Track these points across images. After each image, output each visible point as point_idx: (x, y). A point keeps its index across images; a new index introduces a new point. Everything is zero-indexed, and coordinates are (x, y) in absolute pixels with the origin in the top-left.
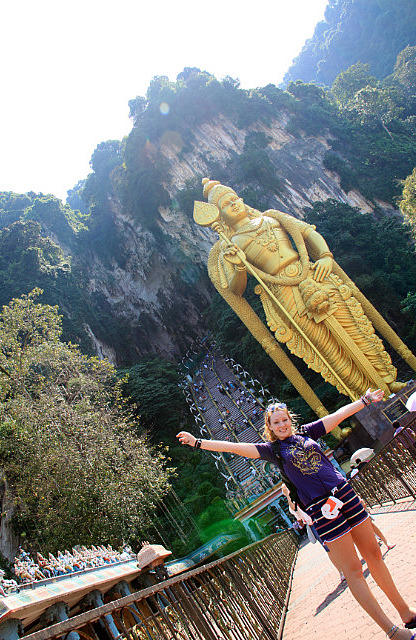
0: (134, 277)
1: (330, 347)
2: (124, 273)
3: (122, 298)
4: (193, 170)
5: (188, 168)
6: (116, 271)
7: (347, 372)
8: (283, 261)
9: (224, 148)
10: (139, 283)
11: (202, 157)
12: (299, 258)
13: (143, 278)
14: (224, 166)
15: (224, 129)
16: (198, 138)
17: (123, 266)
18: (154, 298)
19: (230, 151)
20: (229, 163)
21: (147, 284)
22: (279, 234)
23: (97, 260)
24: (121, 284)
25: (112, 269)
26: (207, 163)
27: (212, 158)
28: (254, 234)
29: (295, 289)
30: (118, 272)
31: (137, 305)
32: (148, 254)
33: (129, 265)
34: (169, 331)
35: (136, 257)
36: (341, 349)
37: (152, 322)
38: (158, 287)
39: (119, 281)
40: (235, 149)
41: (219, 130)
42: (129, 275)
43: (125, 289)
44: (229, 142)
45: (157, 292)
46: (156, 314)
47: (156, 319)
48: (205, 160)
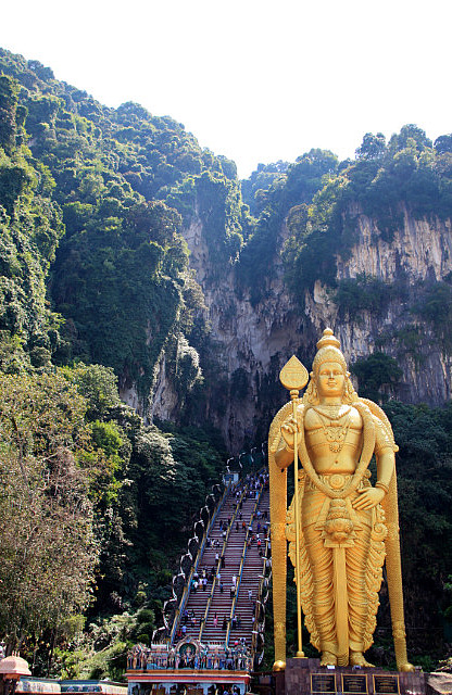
0: (259, 322)
1: (323, 577)
2: (250, 311)
3: (231, 338)
4: (378, 263)
5: (375, 257)
6: (243, 304)
7: (323, 610)
8: (335, 467)
9: (426, 261)
10: (259, 333)
11: (397, 256)
12: (354, 473)
13: (267, 331)
14: (412, 283)
15: (441, 239)
16: (407, 230)
17: (254, 303)
18: (266, 358)
19: (431, 269)
20: (420, 283)
21: (268, 340)
22: (352, 437)
23: (231, 278)
24: (240, 321)
25: (241, 299)
26: (398, 266)
27: (406, 264)
28: (328, 422)
29: (328, 500)
30: (244, 307)
31: (241, 355)
32: (289, 308)
33: (261, 306)
34: (258, 406)
35: (274, 302)
36: (331, 585)
37: (246, 384)
38: (278, 350)
39: (239, 317)
40: (437, 271)
41: (435, 237)
42: (255, 317)
43: (240, 330)
44: (436, 257)
45: (273, 354)
46: (257, 379)
47: (253, 383)
48: (397, 261)
